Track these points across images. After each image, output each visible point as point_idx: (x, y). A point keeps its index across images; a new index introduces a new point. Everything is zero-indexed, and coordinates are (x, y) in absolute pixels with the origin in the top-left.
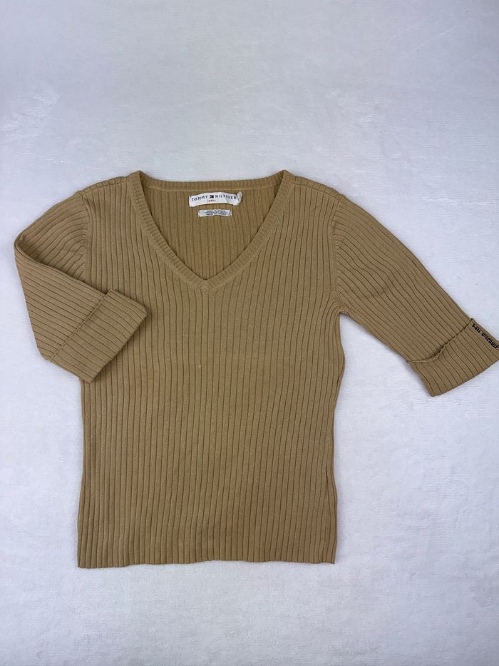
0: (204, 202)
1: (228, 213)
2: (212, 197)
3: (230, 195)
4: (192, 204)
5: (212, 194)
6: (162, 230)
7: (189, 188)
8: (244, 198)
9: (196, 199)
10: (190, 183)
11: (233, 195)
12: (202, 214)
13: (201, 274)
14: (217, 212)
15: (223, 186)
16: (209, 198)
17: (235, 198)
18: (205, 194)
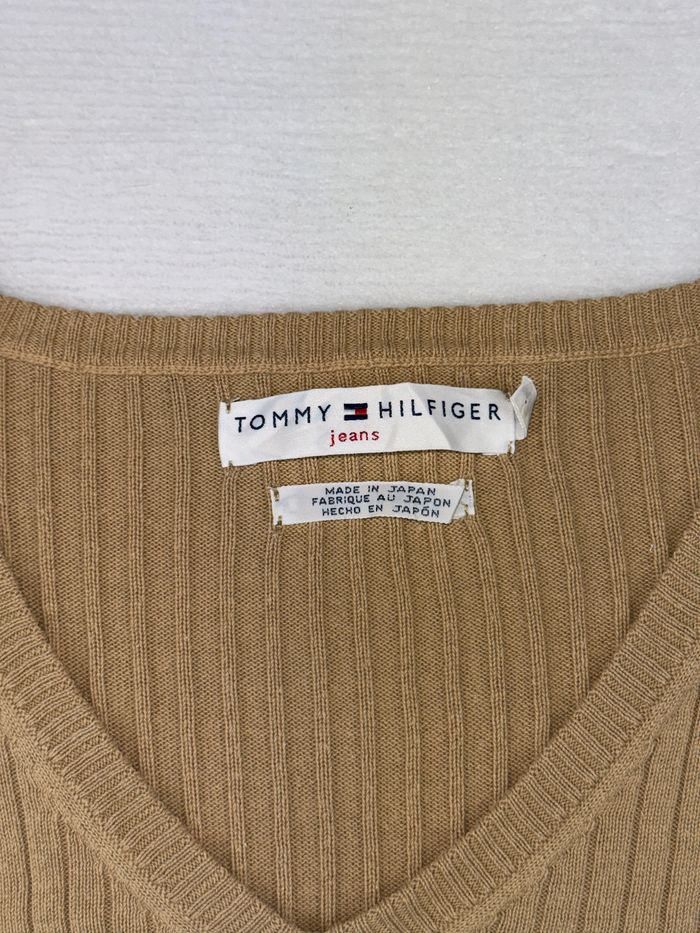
0: (308, 441)
1: (455, 499)
2: (359, 411)
3: (466, 396)
4: (237, 447)
5: (357, 395)
6: (50, 608)
7: (221, 353)
8: (550, 414)
9: (257, 423)
10: (223, 320)
11: (484, 397)
12: (294, 507)
13: (284, 889)
14: (385, 501)
15: (418, 343)
16: (337, 420)
17: (493, 410)
18: (314, 398)
